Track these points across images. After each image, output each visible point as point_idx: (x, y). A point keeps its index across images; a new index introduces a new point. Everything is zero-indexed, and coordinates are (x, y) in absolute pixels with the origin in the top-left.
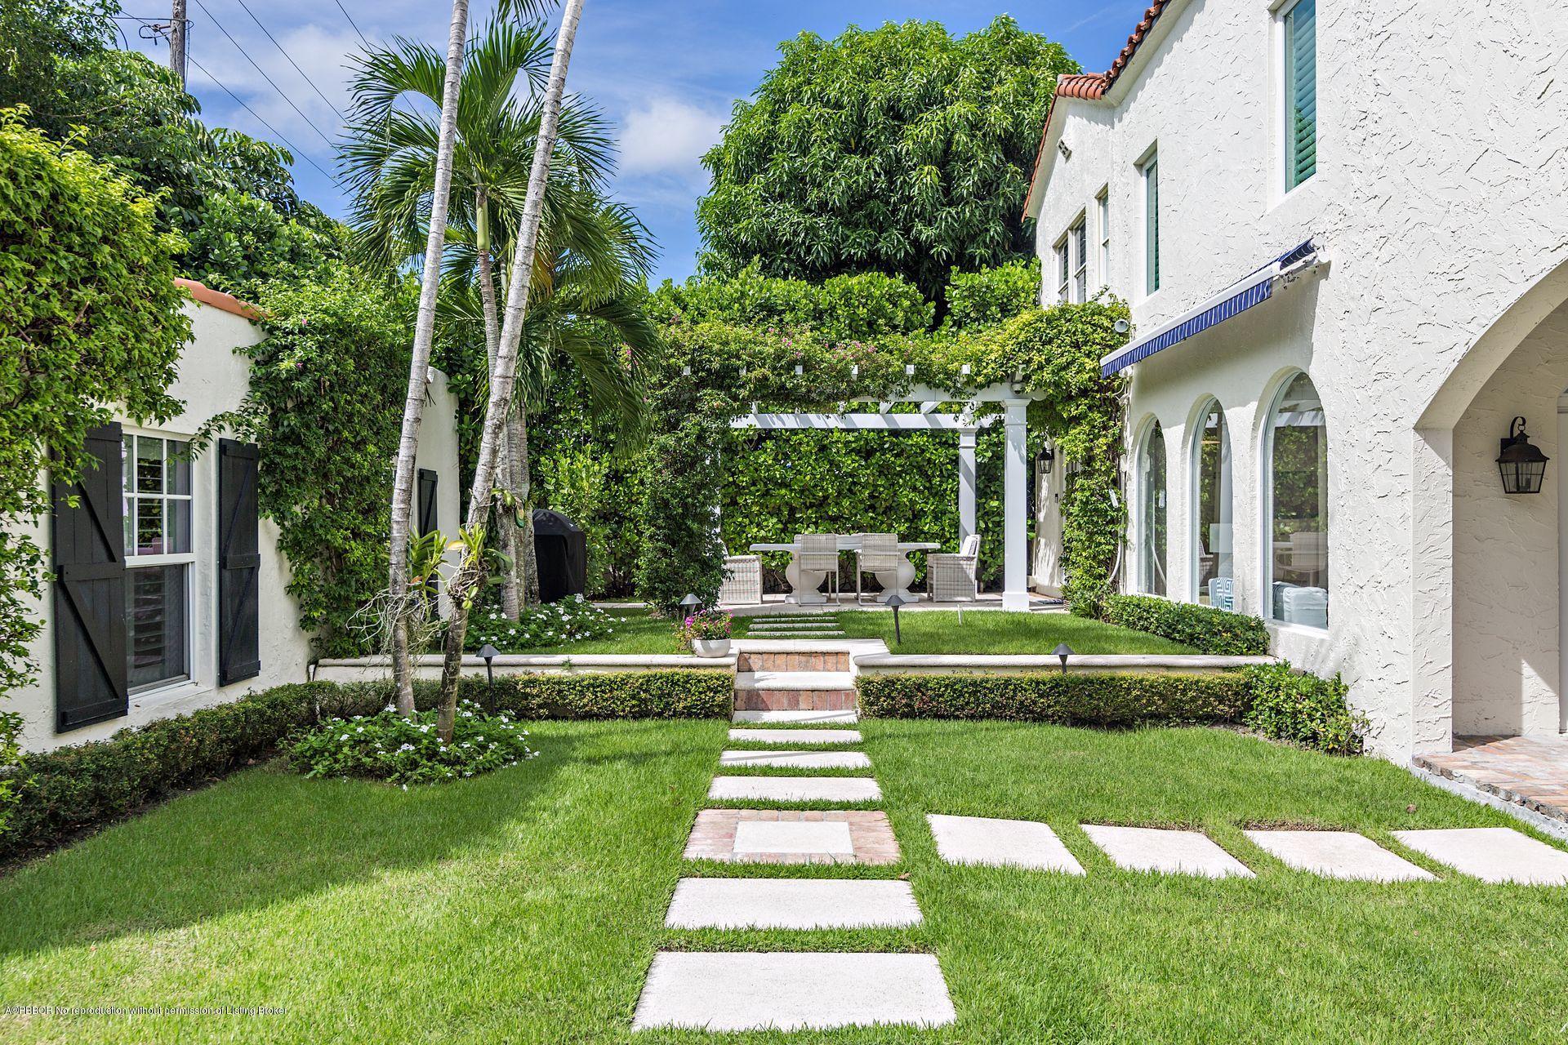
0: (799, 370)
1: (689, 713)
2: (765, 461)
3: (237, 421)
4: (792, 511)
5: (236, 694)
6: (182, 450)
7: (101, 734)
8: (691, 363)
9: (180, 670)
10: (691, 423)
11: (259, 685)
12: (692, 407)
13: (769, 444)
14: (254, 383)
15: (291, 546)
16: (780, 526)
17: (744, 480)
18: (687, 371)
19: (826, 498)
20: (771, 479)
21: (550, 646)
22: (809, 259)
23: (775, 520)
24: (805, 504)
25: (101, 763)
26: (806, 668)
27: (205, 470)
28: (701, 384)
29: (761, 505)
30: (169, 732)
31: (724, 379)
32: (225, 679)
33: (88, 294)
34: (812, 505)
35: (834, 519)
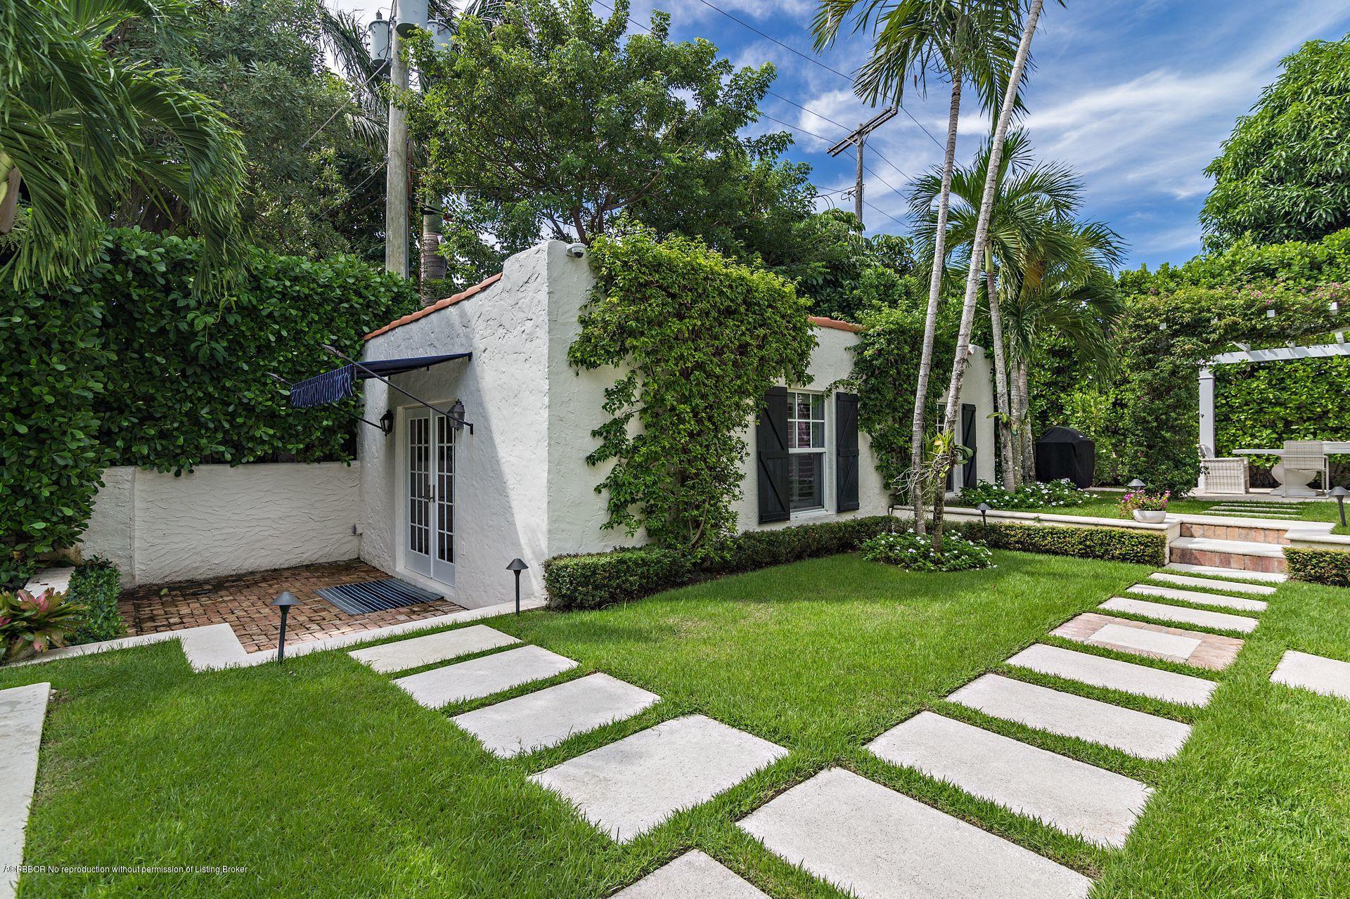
0: (1271, 314)
1: (1124, 558)
2: (1258, 386)
3: (848, 384)
4: (1288, 424)
5: (847, 517)
6: (819, 398)
7: (778, 527)
8: (1167, 320)
9: (819, 504)
10: (1166, 364)
11: (861, 514)
12: (1167, 351)
13: (1262, 373)
14: (856, 364)
15: (877, 445)
16: (1275, 436)
17: (1236, 402)
18: (1163, 327)
19: (1326, 413)
20: (1264, 400)
21: (1031, 507)
22: (1310, 223)
23: (1269, 431)
24: (1302, 418)
25: (772, 539)
26: (1246, 539)
27: (830, 407)
28: (1175, 334)
29: (1255, 420)
30: (805, 530)
31: (1196, 327)
32: (840, 510)
33: (761, 332)
34: (1309, 419)
35: (1335, 430)
